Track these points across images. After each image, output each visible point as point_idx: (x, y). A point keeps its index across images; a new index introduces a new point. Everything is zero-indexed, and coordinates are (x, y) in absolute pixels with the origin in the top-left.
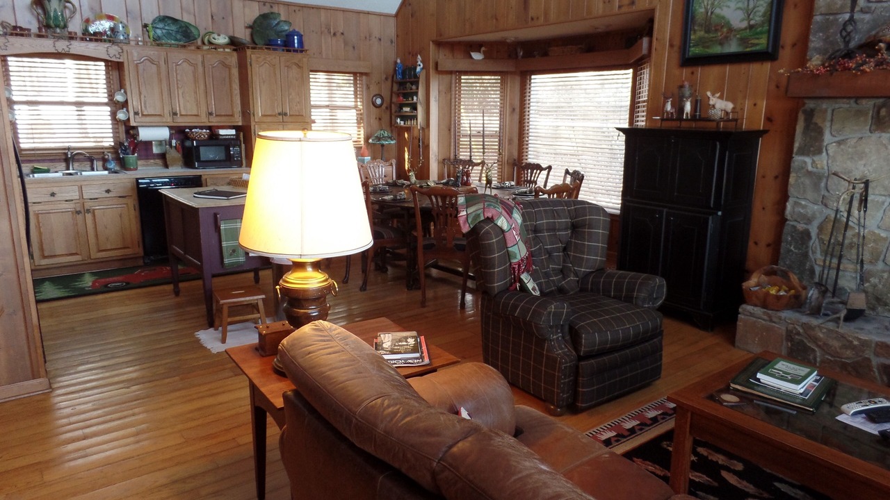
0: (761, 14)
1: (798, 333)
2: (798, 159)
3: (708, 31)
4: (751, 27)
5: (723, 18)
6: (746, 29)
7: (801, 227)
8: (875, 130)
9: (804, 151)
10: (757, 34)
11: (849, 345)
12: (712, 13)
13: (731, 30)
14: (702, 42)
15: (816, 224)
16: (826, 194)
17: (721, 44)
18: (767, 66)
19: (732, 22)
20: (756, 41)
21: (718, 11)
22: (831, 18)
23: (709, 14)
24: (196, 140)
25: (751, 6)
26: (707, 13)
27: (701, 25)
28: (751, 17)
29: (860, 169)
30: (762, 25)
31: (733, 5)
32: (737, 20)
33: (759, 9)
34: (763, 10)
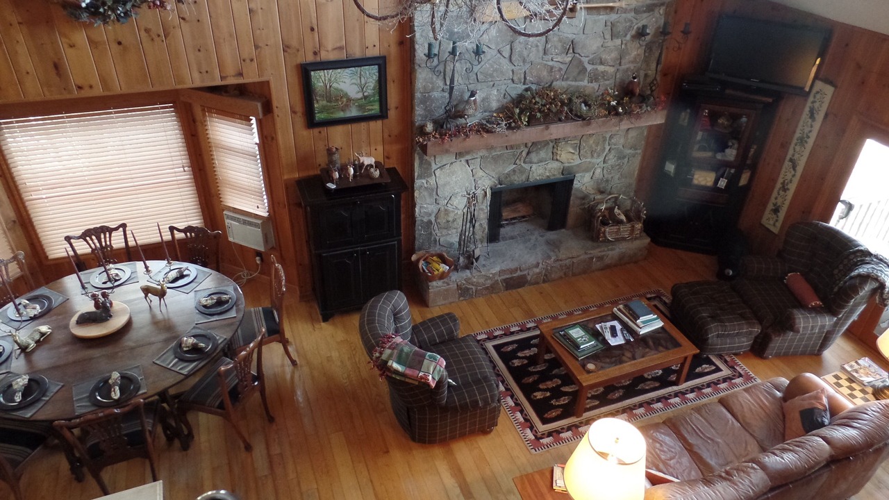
0: (371, 88)
2: (418, 182)
3: (329, 101)
4: (365, 97)
5: (342, 91)
6: (362, 99)
7: (425, 220)
8: (459, 158)
9: (420, 177)
10: (371, 102)
12: (330, 87)
13: (349, 100)
14: (322, 110)
15: (433, 215)
16: (437, 197)
17: (343, 110)
18: (379, 123)
19: (349, 94)
20: (371, 107)
21: (335, 85)
23: (328, 87)
25: (363, 82)
26: (326, 86)
27: (321, 96)
28: (364, 90)
29: (453, 180)
30: (374, 96)
31: (348, 81)
32: (353, 92)
33: (370, 84)
34: (372, 85)
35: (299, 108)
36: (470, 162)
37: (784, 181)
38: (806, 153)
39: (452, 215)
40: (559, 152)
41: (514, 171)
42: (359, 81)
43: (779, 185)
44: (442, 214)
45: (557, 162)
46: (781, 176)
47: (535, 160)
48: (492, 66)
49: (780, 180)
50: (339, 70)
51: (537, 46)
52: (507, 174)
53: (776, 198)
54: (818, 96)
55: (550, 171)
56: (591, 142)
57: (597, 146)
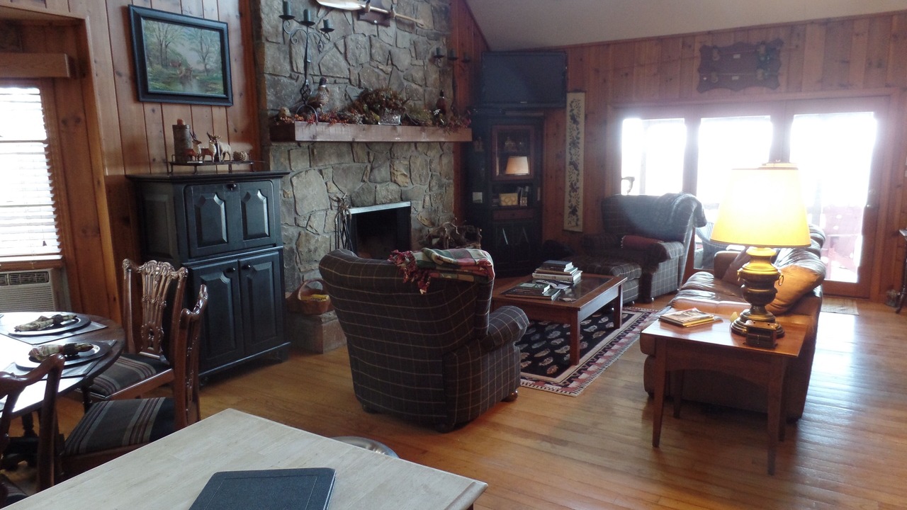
0: (214, 60)
3: (165, 66)
4: (207, 71)
5: (180, 55)
6: (204, 72)
8: (312, 165)
10: (214, 79)
12: (166, 46)
13: (189, 69)
14: (160, 77)
15: (294, 242)
16: (297, 216)
17: (182, 83)
18: (224, 111)
19: (189, 62)
20: (214, 86)
21: (172, 46)
22: (277, 79)
23: (163, 46)
25: (204, 50)
26: (161, 45)
27: (155, 57)
28: (206, 61)
29: (310, 194)
30: (216, 71)
31: (187, 44)
32: (193, 60)
33: (212, 55)
34: (215, 57)
35: (125, 68)
37: (572, 184)
38: (581, 153)
39: (313, 241)
40: (396, 173)
41: (363, 189)
42: (200, 48)
43: (568, 189)
44: (303, 239)
45: (395, 185)
46: (567, 179)
47: (378, 179)
48: (332, 60)
49: (568, 184)
50: (176, 27)
51: (365, 48)
52: (357, 192)
53: (570, 201)
54: (574, 104)
55: (392, 193)
56: (418, 164)
57: (423, 169)
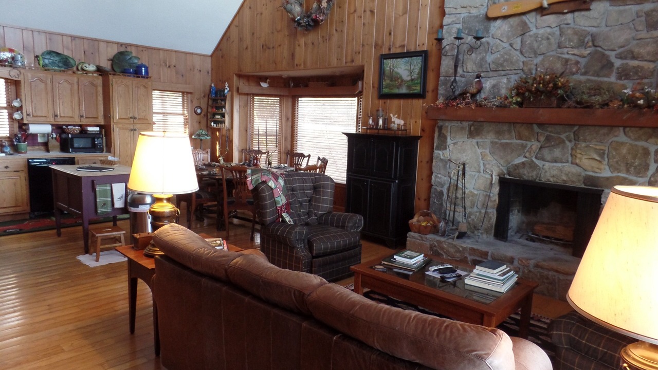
0: (416, 73)
1: (435, 246)
2: (436, 152)
3: (391, 80)
4: (412, 80)
5: (399, 74)
6: (410, 81)
7: (439, 189)
8: (470, 137)
9: (439, 148)
10: (415, 84)
11: (458, 251)
12: (393, 70)
13: (402, 81)
14: (388, 86)
15: (446, 187)
17: (398, 88)
18: (421, 101)
19: (403, 77)
20: (415, 88)
21: (396, 70)
22: (448, 78)
24: (70, 133)
25: (412, 68)
26: (391, 70)
27: (387, 76)
28: (412, 74)
29: (464, 158)
30: (417, 79)
31: (403, 67)
32: (405, 75)
33: (416, 70)
34: (417, 71)
35: (376, 85)
36: (479, 144)
40: (579, 156)
41: (523, 163)
42: (409, 68)
45: (577, 167)
47: (548, 157)
48: (502, 58)
50: (399, 60)
52: (516, 165)
55: (567, 175)
56: (624, 151)
57: (634, 158)
